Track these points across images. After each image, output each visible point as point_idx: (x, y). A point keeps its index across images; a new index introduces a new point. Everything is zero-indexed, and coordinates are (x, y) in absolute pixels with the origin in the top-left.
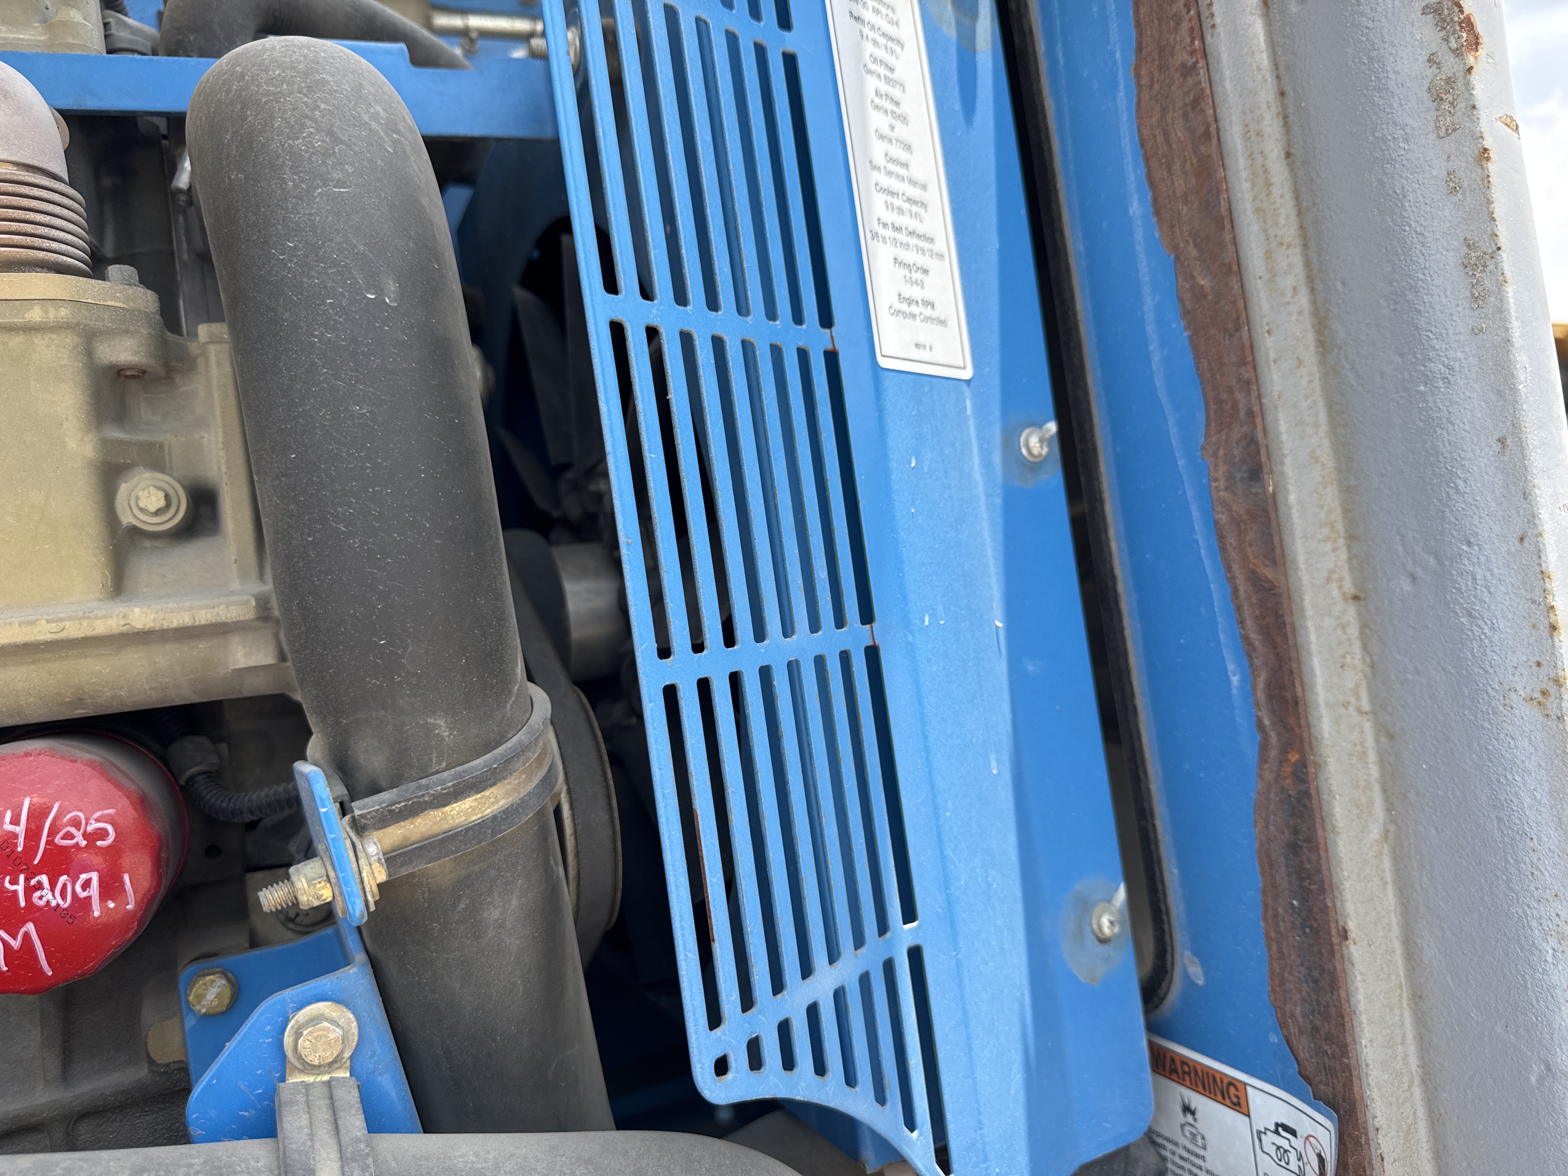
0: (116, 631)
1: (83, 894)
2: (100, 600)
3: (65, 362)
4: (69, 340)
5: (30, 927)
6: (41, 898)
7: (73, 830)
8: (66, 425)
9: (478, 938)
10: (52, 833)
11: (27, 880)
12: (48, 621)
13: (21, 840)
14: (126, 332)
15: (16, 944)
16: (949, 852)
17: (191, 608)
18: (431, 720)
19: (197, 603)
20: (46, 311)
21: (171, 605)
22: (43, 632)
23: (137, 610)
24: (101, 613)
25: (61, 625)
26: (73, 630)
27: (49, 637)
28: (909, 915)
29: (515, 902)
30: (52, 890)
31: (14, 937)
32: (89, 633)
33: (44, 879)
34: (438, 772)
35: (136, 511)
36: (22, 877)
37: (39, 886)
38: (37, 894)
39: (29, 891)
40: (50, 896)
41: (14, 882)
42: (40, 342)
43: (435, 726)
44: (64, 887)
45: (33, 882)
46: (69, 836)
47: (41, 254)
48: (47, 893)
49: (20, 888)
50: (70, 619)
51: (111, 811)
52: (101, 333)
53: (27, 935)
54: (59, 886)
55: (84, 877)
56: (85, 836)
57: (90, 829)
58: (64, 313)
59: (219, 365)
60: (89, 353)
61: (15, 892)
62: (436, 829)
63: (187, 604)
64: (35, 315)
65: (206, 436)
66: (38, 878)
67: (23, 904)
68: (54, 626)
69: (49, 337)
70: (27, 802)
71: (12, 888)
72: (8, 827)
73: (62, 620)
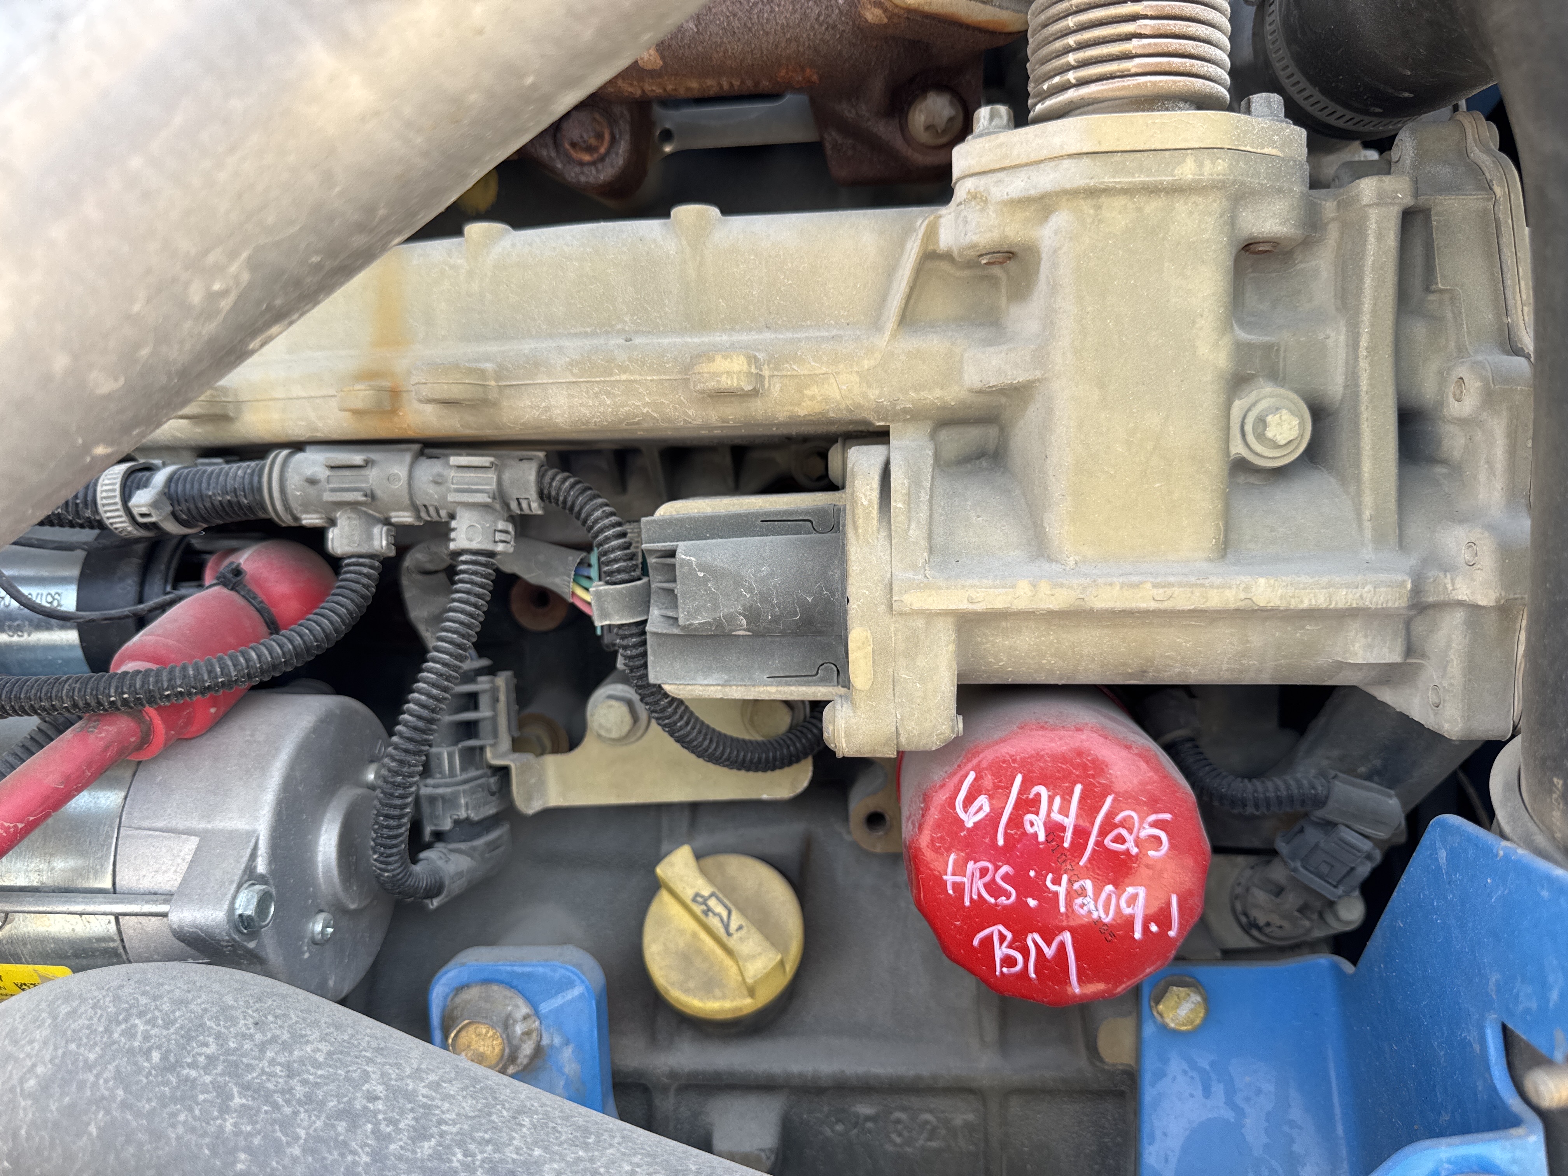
0: (1232, 606)
1: (1127, 911)
2: (1212, 561)
3: (1206, 236)
4: (1215, 205)
5: (1067, 937)
6: (1082, 906)
7: (1124, 832)
8: (1201, 322)
10: (1103, 833)
11: (1071, 882)
12: (1155, 586)
13: (1068, 835)
14: (1280, 191)
15: (1050, 952)
17: (1329, 585)
19: (1337, 579)
20: (1201, 166)
21: (1305, 579)
22: (1146, 598)
23: (1262, 581)
24: (1218, 581)
25: (1169, 592)
26: (1183, 600)
27: (1152, 605)
30: (1096, 901)
31: (1049, 945)
32: (1201, 606)
33: (1088, 885)
35: (1251, 438)
36: (1065, 878)
37: (1082, 893)
38: (1079, 901)
39: (1071, 896)
40: (1092, 906)
41: (1057, 882)
42: (1182, 208)
44: (1109, 898)
45: (1076, 886)
46: (1120, 839)
47: (1198, 83)
48: (1089, 902)
49: (1062, 890)
50: (1181, 585)
51: (1167, 816)
52: (1253, 193)
53: (1062, 946)
54: (1104, 895)
55: (1130, 890)
56: (1137, 842)
57: (1143, 834)
58: (1220, 167)
59: (1380, 237)
60: (1233, 222)
61: (1056, 894)
63: (1324, 580)
64: (1187, 170)
65: (1333, 335)
66: (1081, 882)
67: (1063, 909)
68: (1159, 593)
69: (1194, 198)
70: (1078, 789)
71: (1054, 888)
72: (1056, 817)
73: (1170, 585)
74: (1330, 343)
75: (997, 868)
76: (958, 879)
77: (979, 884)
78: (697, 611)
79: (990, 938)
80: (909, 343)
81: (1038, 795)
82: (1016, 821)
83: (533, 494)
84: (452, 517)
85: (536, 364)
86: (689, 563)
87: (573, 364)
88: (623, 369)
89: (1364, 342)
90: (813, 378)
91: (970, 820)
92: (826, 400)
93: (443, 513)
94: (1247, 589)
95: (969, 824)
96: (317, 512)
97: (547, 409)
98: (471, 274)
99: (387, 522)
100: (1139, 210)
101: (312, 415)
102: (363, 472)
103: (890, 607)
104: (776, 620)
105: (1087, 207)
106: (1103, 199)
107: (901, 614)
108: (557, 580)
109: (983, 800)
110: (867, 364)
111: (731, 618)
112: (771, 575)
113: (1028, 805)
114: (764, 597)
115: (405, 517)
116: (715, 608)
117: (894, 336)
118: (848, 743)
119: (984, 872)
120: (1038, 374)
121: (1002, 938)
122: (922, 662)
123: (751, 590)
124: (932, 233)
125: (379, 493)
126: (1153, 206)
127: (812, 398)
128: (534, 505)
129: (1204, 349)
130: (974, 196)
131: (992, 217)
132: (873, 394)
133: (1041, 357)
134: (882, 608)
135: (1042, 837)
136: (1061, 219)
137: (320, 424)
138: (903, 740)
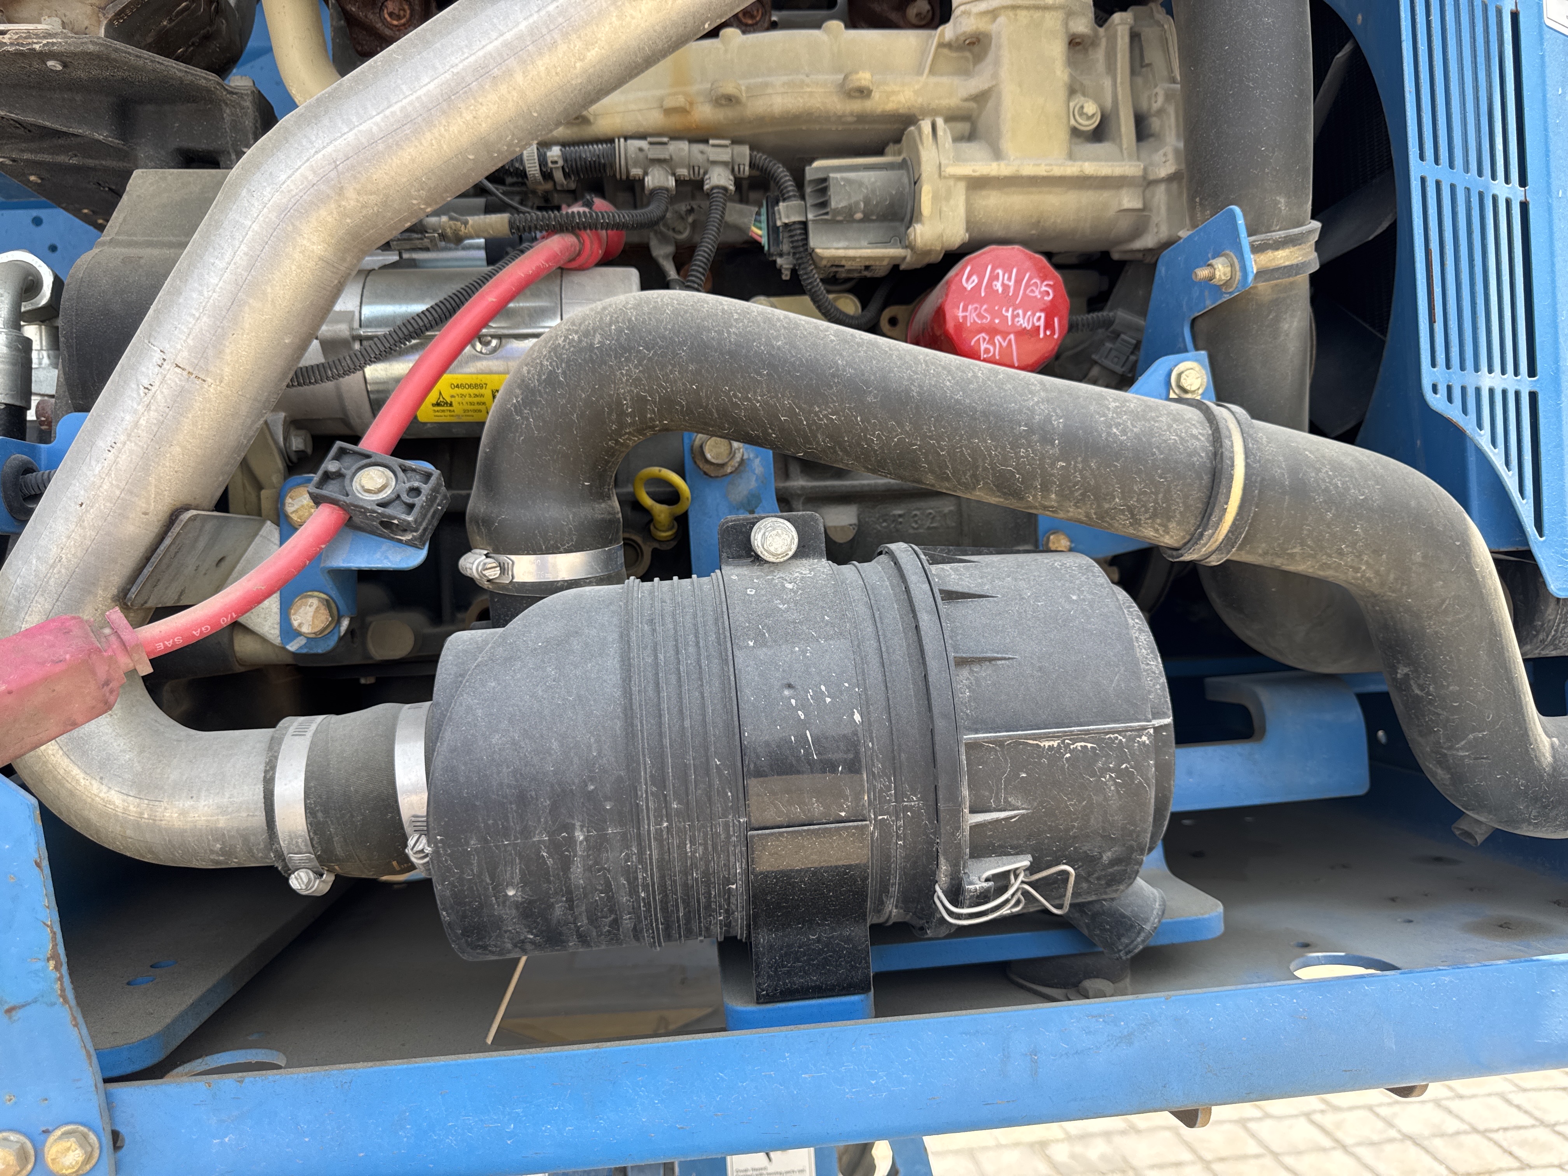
0: (1074, 175)
1: (1037, 324)
3: (1058, 31)
4: (1060, 15)
5: (1012, 336)
6: (1018, 322)
7: (1034, 288)
8: (1057, 62)
9: (1275, 338)
10: (1025, 290)
11: (1013, 311)
12: (1046, 165)
13: (1012, 289)
14: (1084, 14)
15: (1004, 344)
16: (1561, 340)
17: (1112, 166)
18: (1278, 198)
19: (1115, 163)
21: (1102, 163)
22: (1041, 170)
23: (1086, 164)
24: (1070, 163)
25: (1051, 168)
26: (1057, 171)
27: (1045, 174)
28: (1532, 372)
29: (1295, 324)
30: (1024, 319)
31: (1005, 341)
32: (1064, 173)
33: (1020, 312)
34: (1274, 231)
35: (1077, 117)
36: (1011, 310)
37: (1018, 315)
38: (1017, 320)
39: (1014, 317)
40: (1022, 322)
41: (1007, 311)
42: (1048, 15)
43: (1279, 202)
44: (1029, 317)
45: (1015, 313)
46: (1032, 291)
48: (1021, 319)
49: (1009, 314)
50: (1053, 166)
51: (1051, 283)
52: (1073, 15)
53: (1010, 340)
54: (1027, 317)
55: (1038, 314)
56: (1040, 292)
57: (1042, 289)
59: (1122, 38)
60: (1067, 26)
61: (1007, 317)
62: (1269, 264)
63: (1110, 164)
65: (1107, 81)
66: (1018, 311)
67: (1010, 323)
68: (1048, 168)
69: (1052, 13)
70: (1015, 271)
71: (1006, 314)
72: (1006, 282)
73: (1051, 165)
74: (1105, 85)
75: (981, 307)
76: (964, 314)
77: (974, 315)
78: (841, 201)
79: (979, 339)
80: (933, 80)
81: (998, 274)
82: (989, 285)
83: (747, 163)
84: (705, 173)
85: (766, 85)
86: (837, 178)
87: (784, 84)
88: (808, 86)
89: (1119, 80)
90: (893, 93)
91: (969, 287)
92: (899, 102)
93: (702, 171)
94: (1081, 166)
95: (969, 288)
96: (640, 167)
97: (771, 105)
98: (726, 51)
99: (674, 174)
100: (1031, 17)
101: (640, 118)
102: (666, 147)
103: (940, 175)
104: (877, 205)
105: (1011, 14)
106: (1019, 12)
107: (945, 177)
108: (746, 220)
109: (975, 278)
110: (917, 87)
111: (857, 203)
112: (876, 181)
113: (994, 277)
114: (873, 191)
115: (683, 172)
116: (850, 197)
117: (928, 76)
118: (922, 239)
119: (976, 309)
120: (994, 83)
121: (984, 339)
122: (952, 202)
123: (867, 188)
124: (942, 34)
125: (674, 157)
126: (1037, 14)
127: (893, 102)
128: (747, 168)
129: (1059, 73)
130: (964, 13)
131: (972, 20)
132: (920, 100)
133: (995, 76)
134: (936, 176)
135: (1000, 291)
136: (1002, 19)
137: (644, 123)
138: (944, 239)
